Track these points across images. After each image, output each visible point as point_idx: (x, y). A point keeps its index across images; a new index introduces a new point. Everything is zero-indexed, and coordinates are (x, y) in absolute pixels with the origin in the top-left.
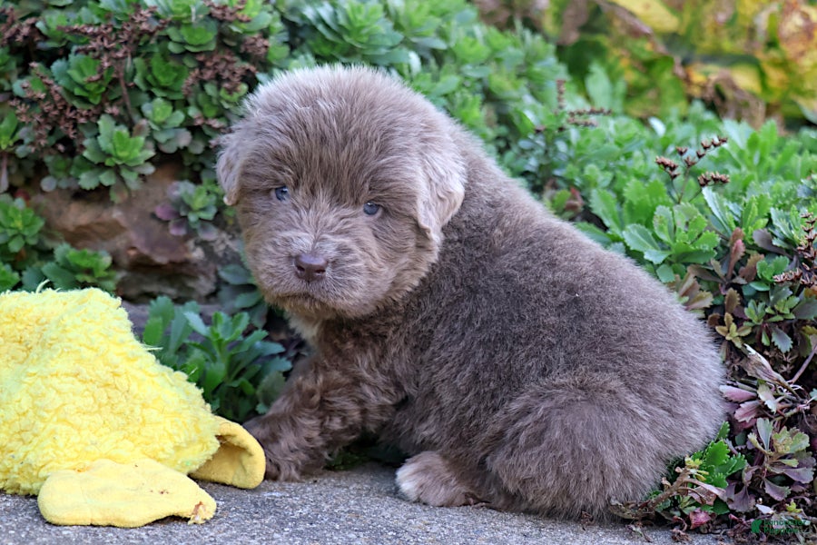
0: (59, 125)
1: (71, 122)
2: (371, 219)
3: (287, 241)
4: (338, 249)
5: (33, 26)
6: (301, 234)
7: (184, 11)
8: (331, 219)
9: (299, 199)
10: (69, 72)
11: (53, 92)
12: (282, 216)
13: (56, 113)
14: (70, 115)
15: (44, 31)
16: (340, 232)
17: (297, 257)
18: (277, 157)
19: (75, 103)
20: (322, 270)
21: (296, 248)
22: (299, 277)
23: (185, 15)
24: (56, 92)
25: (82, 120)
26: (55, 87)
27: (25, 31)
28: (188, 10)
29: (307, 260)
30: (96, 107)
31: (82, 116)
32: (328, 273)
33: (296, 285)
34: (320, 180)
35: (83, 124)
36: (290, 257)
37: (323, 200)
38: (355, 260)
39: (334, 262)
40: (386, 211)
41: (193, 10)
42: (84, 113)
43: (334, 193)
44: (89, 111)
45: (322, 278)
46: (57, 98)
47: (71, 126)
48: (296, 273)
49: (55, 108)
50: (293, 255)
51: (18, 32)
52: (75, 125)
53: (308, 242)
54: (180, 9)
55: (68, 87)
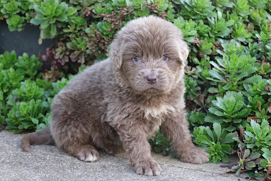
0: (99, 45)
1: (103, 44)
2: (165, 61)
3: (143, 73)
4: (159, 72)
5: (91, 11)
6: (147, 70)
7: (139, 6)
8: (155, 63)
9: (144, 59)
10: (102, 27)
11: (97, 34)
12: (140, 65)
13: (98, 41)
14: (102, 41)
15: (95, 12)
16: (158, 67)
17: (147, 77)
18: (133, 48)
19: (104, 37)
20: (155, 80)
21: (146, 75)
22: (149, 83)
23: (139, 7)
24: (98, 34)
25: (106, 43)
26: (98, 32)
27: (89, 13)
28: (140, 5)
29: (150, 78)
30: (111, 38)
31: (106, 41)
32: (157, 80)
33: (149, 86)
34: (149, 52)
35: (106, 44)
36: (145, 77)
37: (151, 58)
38: (165, 74)
39: (158, 76)
40: (169, 58)
41: (142, 5)
42: (107, 40)
43: (154, 55)
44: (109, 39)
45: (156, 82)
46: (98, 36)
47: (103, 45)
48: (148, 82)
49: (98, 39)
50: (146, 77)
51: (87, 13)
52: (104, 44)
53: (149, 72)
54: (137, 5)
55: (102, 32)
